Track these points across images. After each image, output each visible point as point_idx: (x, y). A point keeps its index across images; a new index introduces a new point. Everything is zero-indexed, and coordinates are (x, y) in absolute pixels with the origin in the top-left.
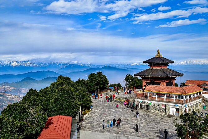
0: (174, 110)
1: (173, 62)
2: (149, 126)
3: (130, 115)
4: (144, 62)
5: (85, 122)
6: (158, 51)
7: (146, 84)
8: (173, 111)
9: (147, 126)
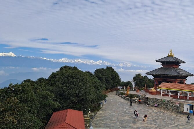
0: (188, 107)
1: (184, 63)
2: (166, 122)
3: (145, 112)
4: (156, 61)
5: (96, 119)
6: (171, 51)
7: (157, 83)
8: (187, 109)
9: (164, 122)
